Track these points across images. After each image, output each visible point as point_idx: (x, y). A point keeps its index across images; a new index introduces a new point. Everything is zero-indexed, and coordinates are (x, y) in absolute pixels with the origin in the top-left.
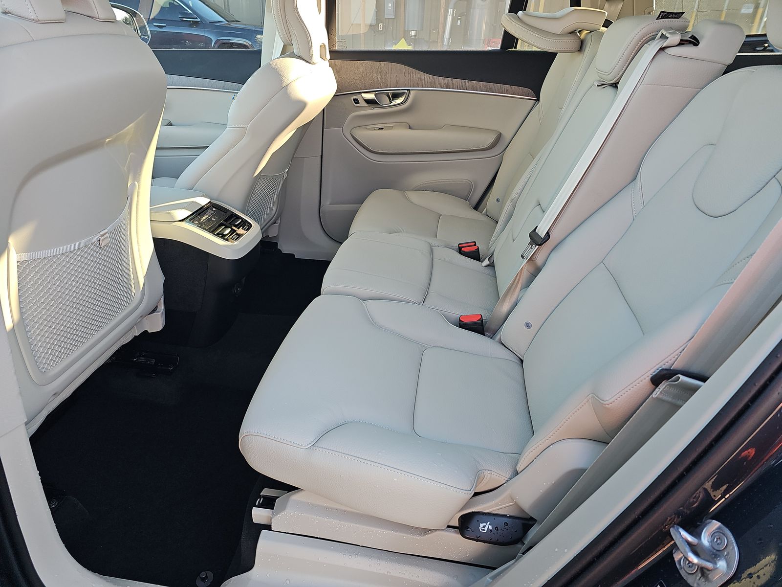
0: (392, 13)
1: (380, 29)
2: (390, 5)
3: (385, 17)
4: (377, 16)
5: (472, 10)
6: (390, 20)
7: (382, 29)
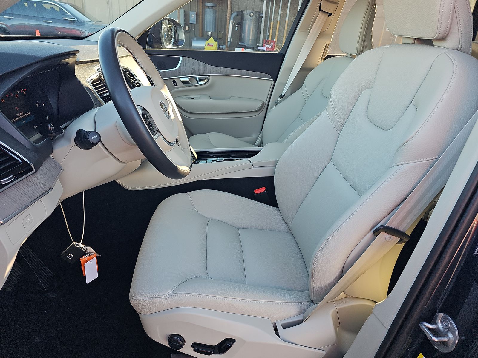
0: (194, 21)
1: (186, 30)
2: (193, 15)
3: (190, 23)
4: (185, 22)
5: (244, 22)
6: (193, 24)
7: (188, 30)
